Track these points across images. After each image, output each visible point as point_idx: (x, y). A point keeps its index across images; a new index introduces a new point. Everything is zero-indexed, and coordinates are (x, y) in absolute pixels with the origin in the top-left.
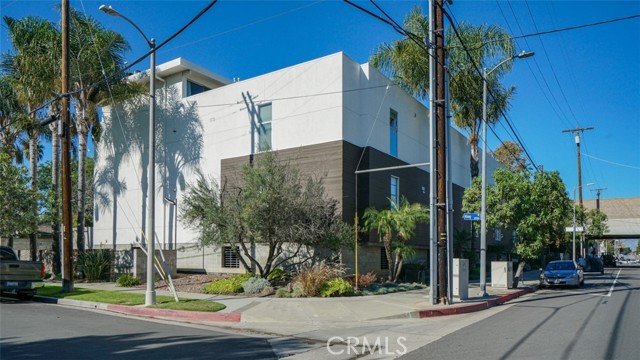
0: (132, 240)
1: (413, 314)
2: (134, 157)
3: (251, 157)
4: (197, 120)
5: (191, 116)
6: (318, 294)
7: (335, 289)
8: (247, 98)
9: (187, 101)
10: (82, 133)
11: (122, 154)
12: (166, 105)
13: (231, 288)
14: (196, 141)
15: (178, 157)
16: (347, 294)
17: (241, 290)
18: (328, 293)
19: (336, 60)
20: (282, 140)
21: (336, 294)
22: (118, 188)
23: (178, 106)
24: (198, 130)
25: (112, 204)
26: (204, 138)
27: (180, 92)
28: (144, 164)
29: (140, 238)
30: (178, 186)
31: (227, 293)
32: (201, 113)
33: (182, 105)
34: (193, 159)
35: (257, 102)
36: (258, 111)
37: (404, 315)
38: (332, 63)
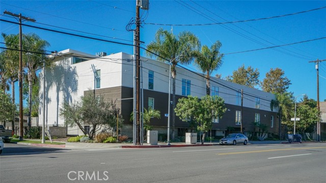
0: (53, 123)
1: (120, 147)
2: (54, 88)
3: (94, 90)
4: (76, 74)
5: (74, 72)
6: (102, 142)
7: (108, 140)
8: (93, 66)
9: (73, 66)
10: (30, 81)
11: (49, 86)
12: (66, 67)
13: (76, 140)
14: (76, 82)
15: (70, 89)
16: (112, 142)
17: (79, 141)
18: (105, 142)
19: (121, 53)
20: (103, 85)
21: (109, 142)
22: (48, 100)
23: (70, 68)
24: (77, 78)
26: (79, 82)
27: (70, 62)
28: (58, 90)
29: (56, 122)
30: (70, 101)
31: (74, 142)
32: (78, 71)
33: (71, 67)
34: (75, 90)
35: (96, 68)
36: (97, 72)
37: (116, 147)
38: (119, 55)
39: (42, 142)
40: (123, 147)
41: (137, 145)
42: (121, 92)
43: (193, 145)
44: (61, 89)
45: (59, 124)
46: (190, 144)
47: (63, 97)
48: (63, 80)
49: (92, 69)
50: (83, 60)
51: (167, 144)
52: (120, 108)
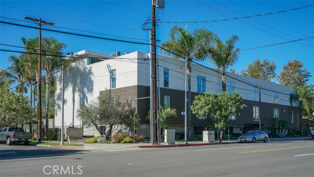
1: (138, 147)
2: (70, 89)
3: (110, 90)
4: (92, 73)
5: (90, 72)
6: (119, 142)
7: (125, 140)
8: (109, 66)
9: (88, 67)
10: (48, 83)
11: (65, 88)
12: (81, 68)
13: (93, 141)
14: (91, 82)
15: (86, 90)
16: (130, 142)
17: (96, 142)
18: (123, 142)
19: (137, 52)
20: (119, 85)
21: (126, 142)
22: (64, 102)
23: (85, 68)
24: (93, 78)
25: (62, 109)
26: (94, 82)
27: (86, 63)
28: (74, 92)
29: (72, 123)
30: (86, 101)
31: (92, 143)
32: (93, 71)
33: (87, 68)
34: (91, 90)
35: (112, 68)
36: (112, 72)
37: (134, 147)
38: (134, 55)
39: (61, 144)
40: (141, 147)
41: (155, 145)
42: (137, 91)
43: (211, 143)
44: (77, 89)
45: (75, 125)
46: (208, 142)
47: (79, 97)
48: (78, 81)
49: (107, 69)
50: (98, 61)
51: (185, 143)
52: (136, 107)
